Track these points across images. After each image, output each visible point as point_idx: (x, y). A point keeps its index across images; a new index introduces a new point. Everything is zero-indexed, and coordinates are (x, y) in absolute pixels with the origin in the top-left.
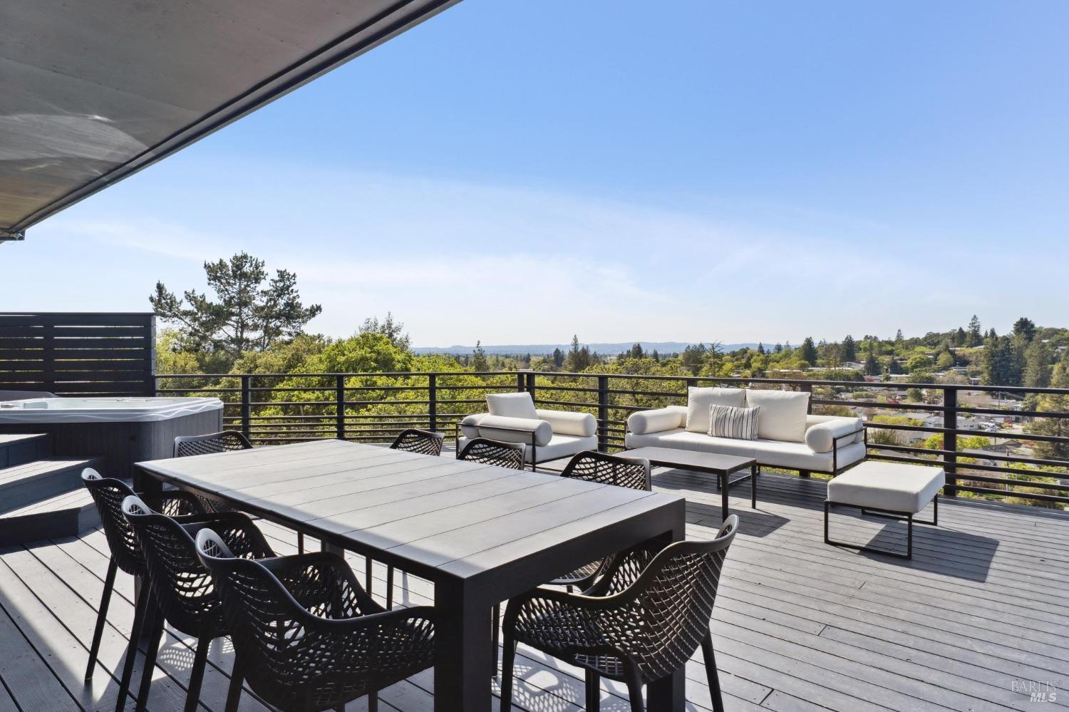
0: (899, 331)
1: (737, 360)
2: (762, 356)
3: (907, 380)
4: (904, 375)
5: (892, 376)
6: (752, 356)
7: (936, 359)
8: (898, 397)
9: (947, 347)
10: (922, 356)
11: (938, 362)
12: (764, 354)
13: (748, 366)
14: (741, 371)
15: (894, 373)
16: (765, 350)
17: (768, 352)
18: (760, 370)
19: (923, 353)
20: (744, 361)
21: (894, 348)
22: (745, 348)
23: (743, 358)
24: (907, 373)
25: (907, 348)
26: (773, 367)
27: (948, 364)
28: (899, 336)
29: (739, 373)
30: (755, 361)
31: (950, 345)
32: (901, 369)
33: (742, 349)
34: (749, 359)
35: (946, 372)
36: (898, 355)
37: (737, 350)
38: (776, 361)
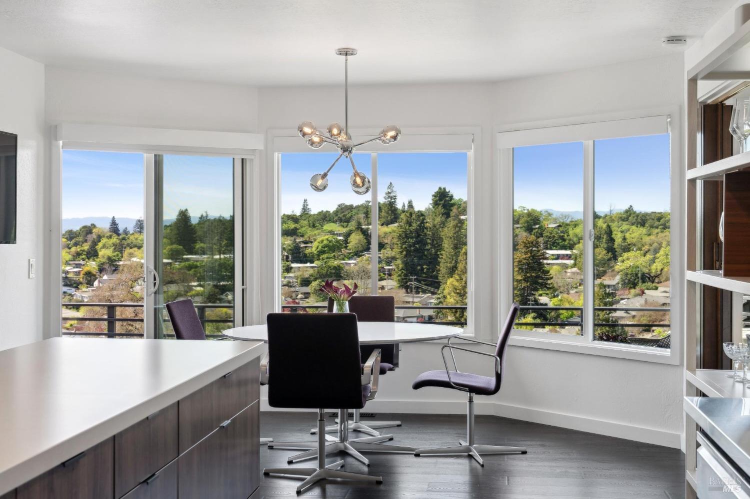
0: (305, 201)
1: (76, 244)
2: (115, 240)
3: (311, 271)
4: (308, 264)
5: (294, 265)
6: (100, 238)
7: (346, 242)
8: (300, 296)
9: (359, 224)
10: (330, 237)
11: (350, 246)
12: (119, 235)
13: (92, 254)
14: (82, 262)
15: (297, 262)
16: (121, 228)
17: (126, 232)
18: (111, 261)
19: (332, 233)
20: (86, 247)
21: (297, 226)
22: (89, 224)
23: (86, 241)
24: (312, 262)
25: (314, 226)
26: (131, 255)
27: (360, 248)
28: (305, 209)
29: (78, 266)
30: (104, 246)
31: (362, 221)
32: (305, 255)
33: (85, 227)
34: (95, 243)
35: (358, 259)
36: (302, 236)
37: (76, 228)
38: (135, 246)
